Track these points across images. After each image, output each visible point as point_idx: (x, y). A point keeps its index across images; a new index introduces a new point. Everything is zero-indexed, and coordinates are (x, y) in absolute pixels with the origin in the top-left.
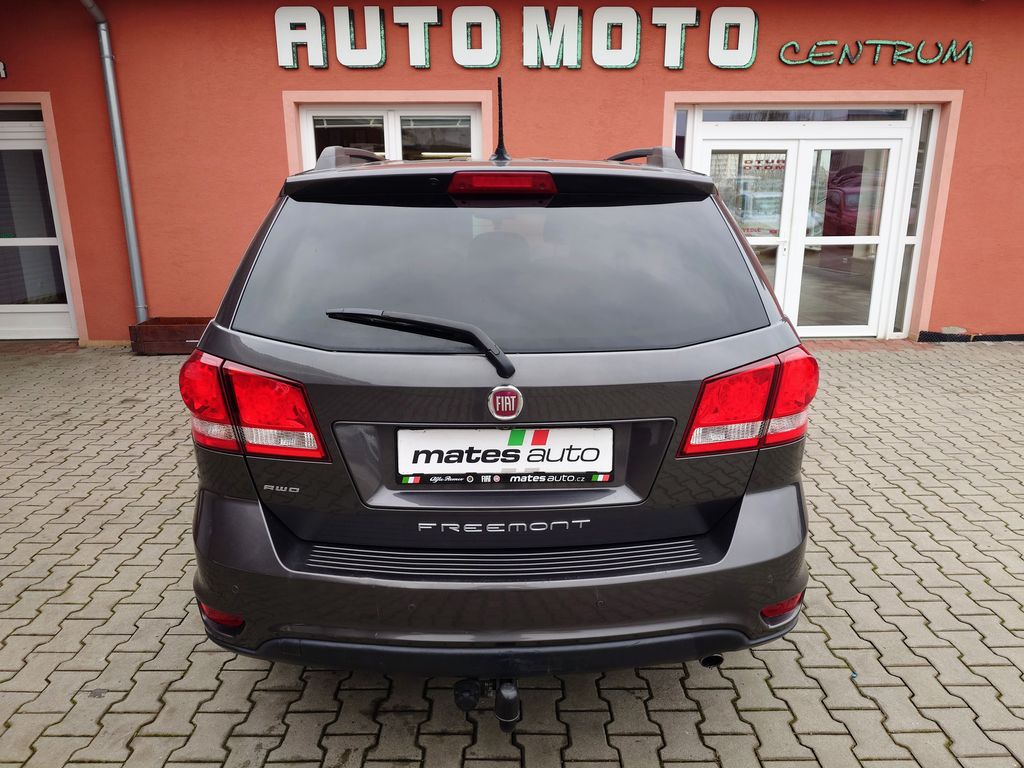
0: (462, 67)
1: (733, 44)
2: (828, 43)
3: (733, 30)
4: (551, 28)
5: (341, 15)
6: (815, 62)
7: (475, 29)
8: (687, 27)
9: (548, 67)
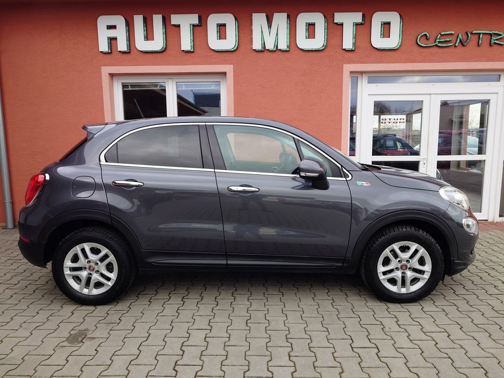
0: (214, 50)
1: (387, 34)
2: (448, 33)
3: (386, 25)
4: (270, 26)
5: (138, 20)
6: (440, 45)
7: (222, 28)
8: (357, 25)
9: (268, 50)
